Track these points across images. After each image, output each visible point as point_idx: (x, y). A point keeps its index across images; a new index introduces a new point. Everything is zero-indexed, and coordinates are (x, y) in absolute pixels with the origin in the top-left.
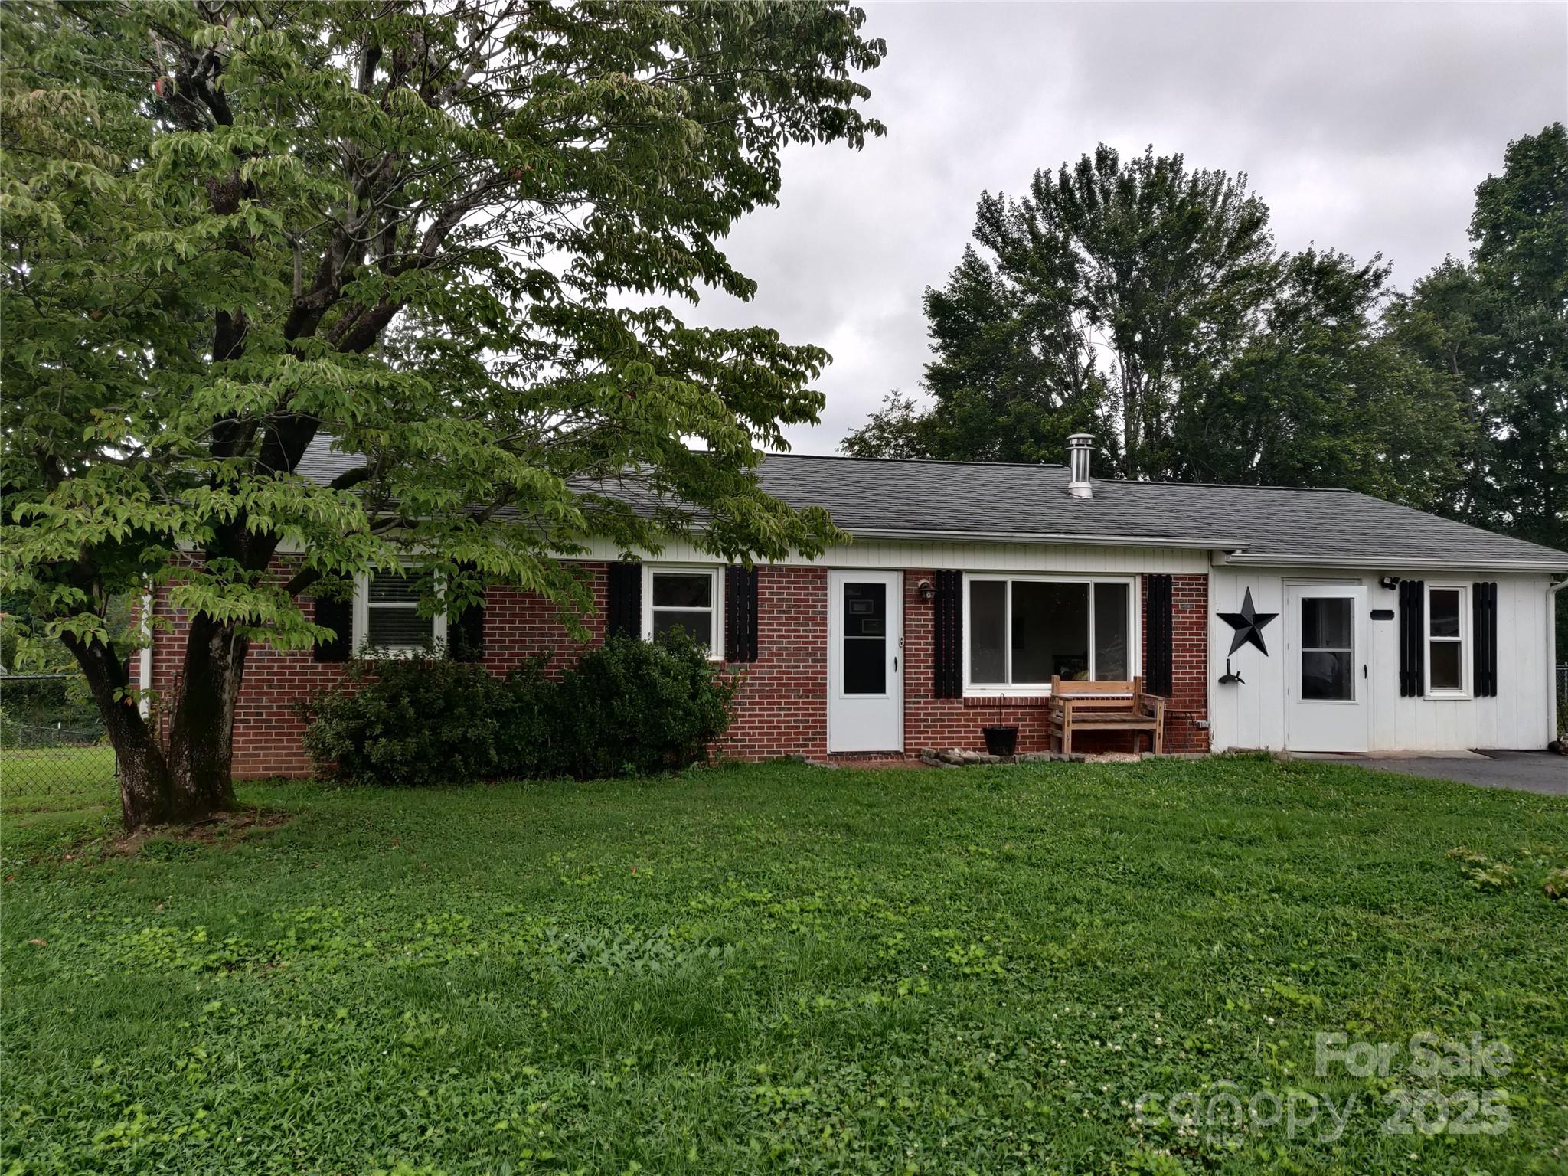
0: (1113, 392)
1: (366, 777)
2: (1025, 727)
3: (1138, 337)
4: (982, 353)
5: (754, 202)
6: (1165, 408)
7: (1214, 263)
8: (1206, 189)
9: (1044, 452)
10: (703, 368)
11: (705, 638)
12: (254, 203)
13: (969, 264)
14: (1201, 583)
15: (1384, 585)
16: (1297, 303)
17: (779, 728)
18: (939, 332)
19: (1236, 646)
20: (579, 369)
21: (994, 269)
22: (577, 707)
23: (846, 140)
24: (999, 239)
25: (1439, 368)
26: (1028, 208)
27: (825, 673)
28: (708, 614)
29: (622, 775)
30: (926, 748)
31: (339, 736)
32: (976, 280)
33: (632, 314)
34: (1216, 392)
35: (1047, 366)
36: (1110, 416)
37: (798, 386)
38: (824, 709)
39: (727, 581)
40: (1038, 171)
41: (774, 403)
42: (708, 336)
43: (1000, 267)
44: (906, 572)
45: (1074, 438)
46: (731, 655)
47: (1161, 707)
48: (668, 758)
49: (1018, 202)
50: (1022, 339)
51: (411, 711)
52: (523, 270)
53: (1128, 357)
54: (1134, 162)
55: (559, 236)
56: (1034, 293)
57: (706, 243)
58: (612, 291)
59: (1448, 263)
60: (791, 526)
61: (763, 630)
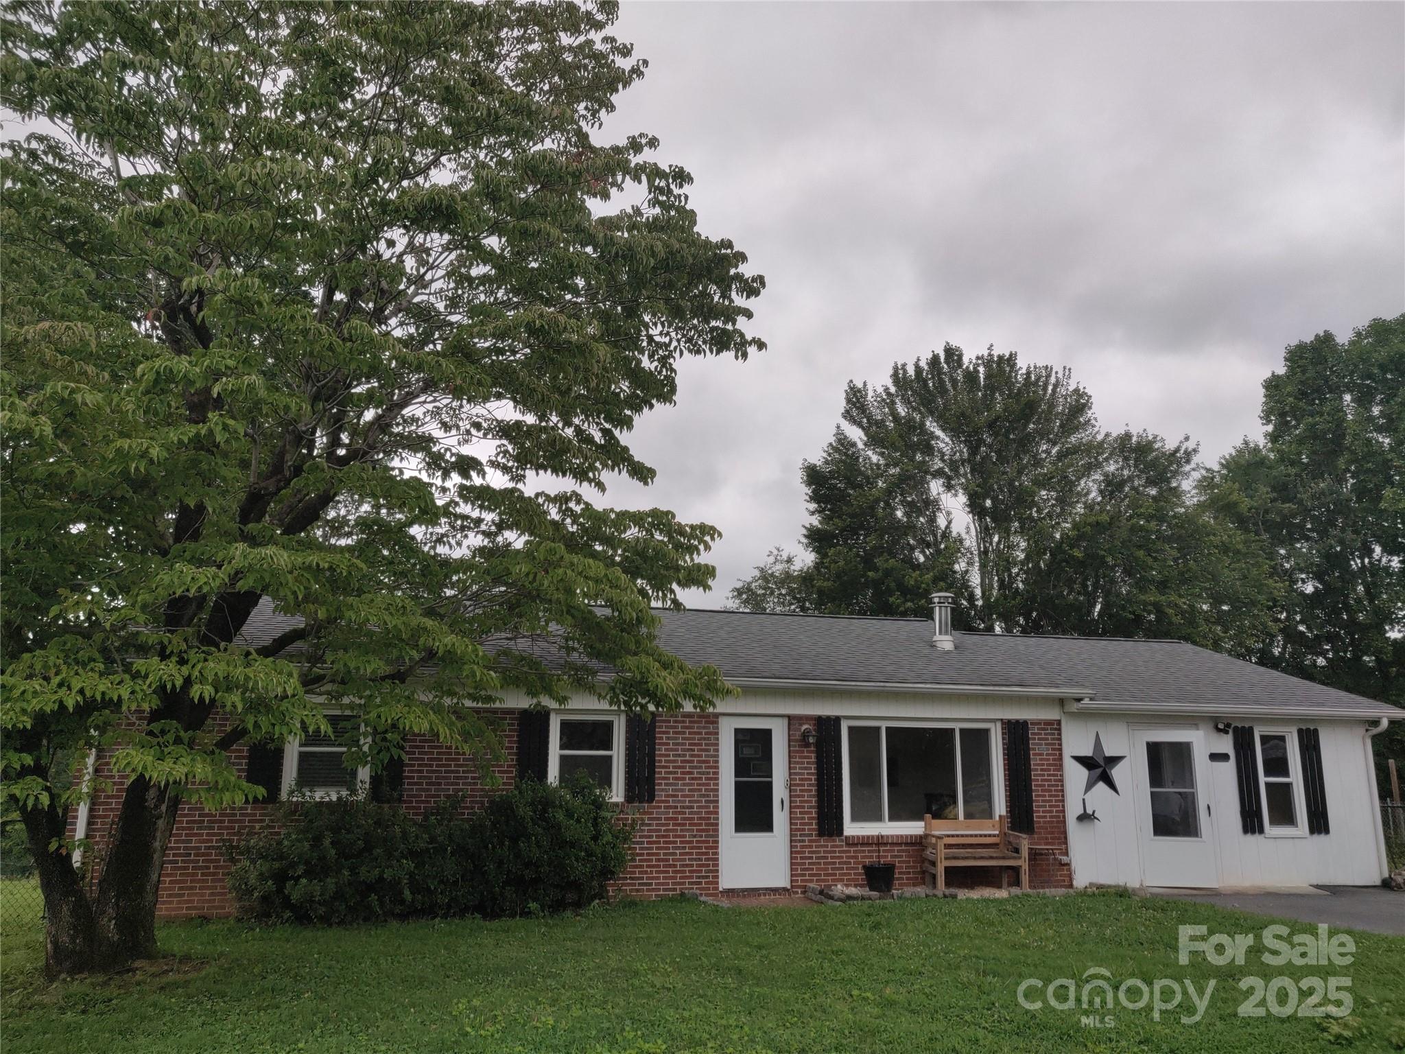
0: (968, 549)
1: (285, 917)
2: (902, 862)
3: (988, 503)
4: (852, 516)
5: (654, 401)
6: (1015, 564)
7: (1049, 441)
8: (1038, 380)
9: (909, 604)
10: (608, 541)
11: (607, 781)
12: (221, 415)
13: (839, 441)
14: (1056, 726)
15: (1219, 730)
16: (1122, 475)
17: (675, 866)
18: (815, 498)
19: (1090, 786)
20: (500, 539)
21: (860, 445)
22: (486, 847)
23: (732, 353)
24: (865, 420)
25: (1247, 531)
26: (889, 394)
27: (717, 813)
28: (610, 757)
29: (526, 914)
30: (811, 885)
31: (262, 877)
32: (846, 454)
33: (547, 496)
34: (1057, 550)
35: (910, 528)
36: (967, 572)
37: (692, 560)
38: (717, 848)
39: (627, 726)
40: (896, 364)
41: (671, 572)
42: (613, 516)
43: (865, 444)
44: (790, 718)
45: (936, 596)
46: (630, 797)
47: (1025, 844)
48: (571, 896)
49: (880, 390)
50: (887, 504)
51: (333, 852)
52: (452, 455)
53: (980, 519)
54: (978, 358)
55: (485, 425)
56: (895, 465)
57: (613, 437)
58: (530, 474)
59: (1246, 443)
60: (686, 682)
61: (661, 772)
